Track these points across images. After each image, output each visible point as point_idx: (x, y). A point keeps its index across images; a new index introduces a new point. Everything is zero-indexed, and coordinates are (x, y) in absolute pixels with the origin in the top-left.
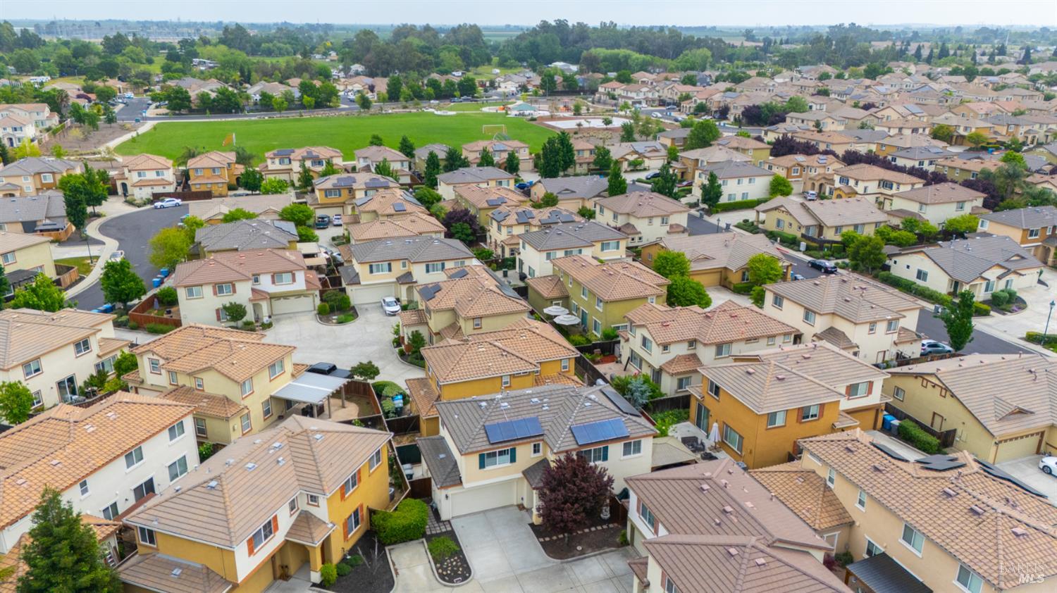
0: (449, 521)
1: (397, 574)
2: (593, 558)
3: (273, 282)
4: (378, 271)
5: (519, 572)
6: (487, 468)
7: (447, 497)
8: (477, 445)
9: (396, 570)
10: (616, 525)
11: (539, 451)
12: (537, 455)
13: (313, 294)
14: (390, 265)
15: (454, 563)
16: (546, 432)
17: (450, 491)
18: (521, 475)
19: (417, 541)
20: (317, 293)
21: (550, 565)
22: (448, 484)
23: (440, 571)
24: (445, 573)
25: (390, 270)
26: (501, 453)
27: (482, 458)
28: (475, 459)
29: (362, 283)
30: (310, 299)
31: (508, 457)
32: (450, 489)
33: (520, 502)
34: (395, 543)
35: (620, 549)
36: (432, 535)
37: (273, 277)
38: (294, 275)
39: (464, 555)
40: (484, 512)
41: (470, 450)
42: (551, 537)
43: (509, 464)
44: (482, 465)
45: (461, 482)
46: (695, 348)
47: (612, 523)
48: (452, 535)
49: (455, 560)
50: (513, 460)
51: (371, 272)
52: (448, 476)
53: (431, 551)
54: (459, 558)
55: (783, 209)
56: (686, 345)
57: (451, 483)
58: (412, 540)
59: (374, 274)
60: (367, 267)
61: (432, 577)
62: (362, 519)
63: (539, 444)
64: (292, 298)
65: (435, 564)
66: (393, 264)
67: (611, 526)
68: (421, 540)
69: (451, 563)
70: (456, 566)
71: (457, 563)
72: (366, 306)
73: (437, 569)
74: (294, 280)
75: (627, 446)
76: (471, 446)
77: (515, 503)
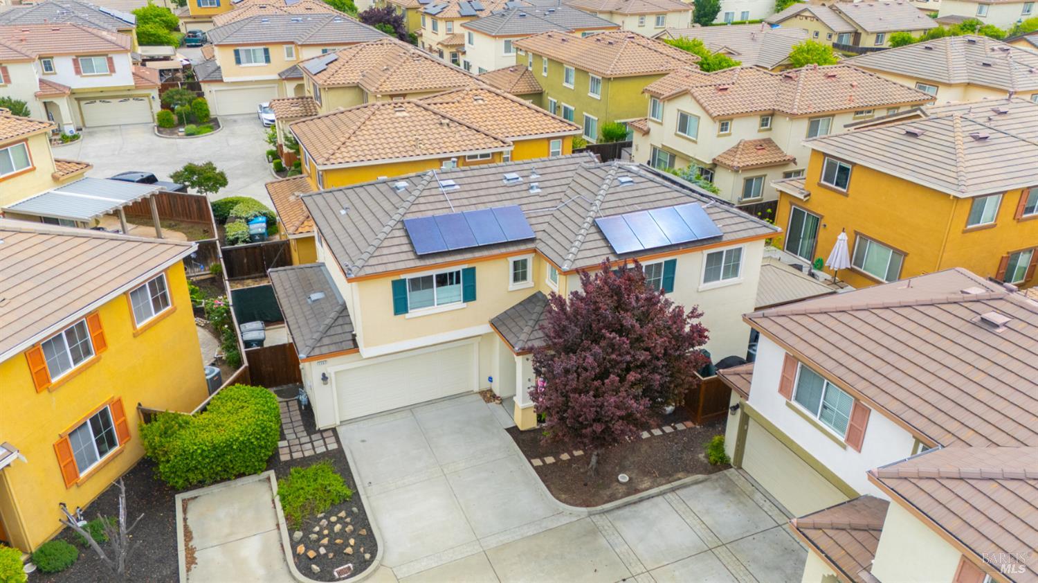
0: (334, 430)
1: (191, 561)
2: (660, 499)
3: (78, 72)
4: (249, 61)
5: (493, 542)
6: (412, 313)
7: (325, 378)
8: (385, 259)
9: (190, 552)
10: (690, 424)
11: (524, 278)
12: (521, 285)
13: (148, 96)
14: (266, 51)
15: (338, 527)
16: (539, 235)
17: (333, 366)
18: (487, 329)
19: (255, 478)
20: (155, 93)
21: (564, 520)
22: (325, 350)
23: (301, 549)
24: (311, 554)
25: (268, 60)
26: (443, 280)
27: (399, 290)
28: (384, 290)
29: (225, 79)
30: (144, 104)
31: (457, 290)
32: (331, 361)
33: (486, 385)
34: (201, 484)
35: (714, 476)
36: (292, 463)
37: (75, 62)
38: (110, 60)
39: (361, 508)
40: (411, 408)
41: (369, 271)
42: (556, 455)
43: (461, 305)
44: (401, 307)
45: (356, 345)
46: (770, 129)
47: (682, 420)
48: (338, 460)
49: (340, 520)
50: (470, 295)
51: (238, 61)
52: (325, 333)
53: (283, 498)
54: (349, 514)
55: (807, 14)
56: (757, 121)
57: (333, 348)
58: (241, 475)
59: (243, 65)
60: (230, 53)
61: (278, 565)
62: (126, 434)
63: (524, 262)
64: (115, 102)
65: (291, 531)
66: (272, 50)
67: (680, 427)
68: (265, 474)
69: (331, 525)
70: (342, 534)
71: (345, 525)
72: (235, 118)
73: (294, 546)
74: (112, 70)
75: (713, 259)
76: (372, 261)
77: (476, 389)
